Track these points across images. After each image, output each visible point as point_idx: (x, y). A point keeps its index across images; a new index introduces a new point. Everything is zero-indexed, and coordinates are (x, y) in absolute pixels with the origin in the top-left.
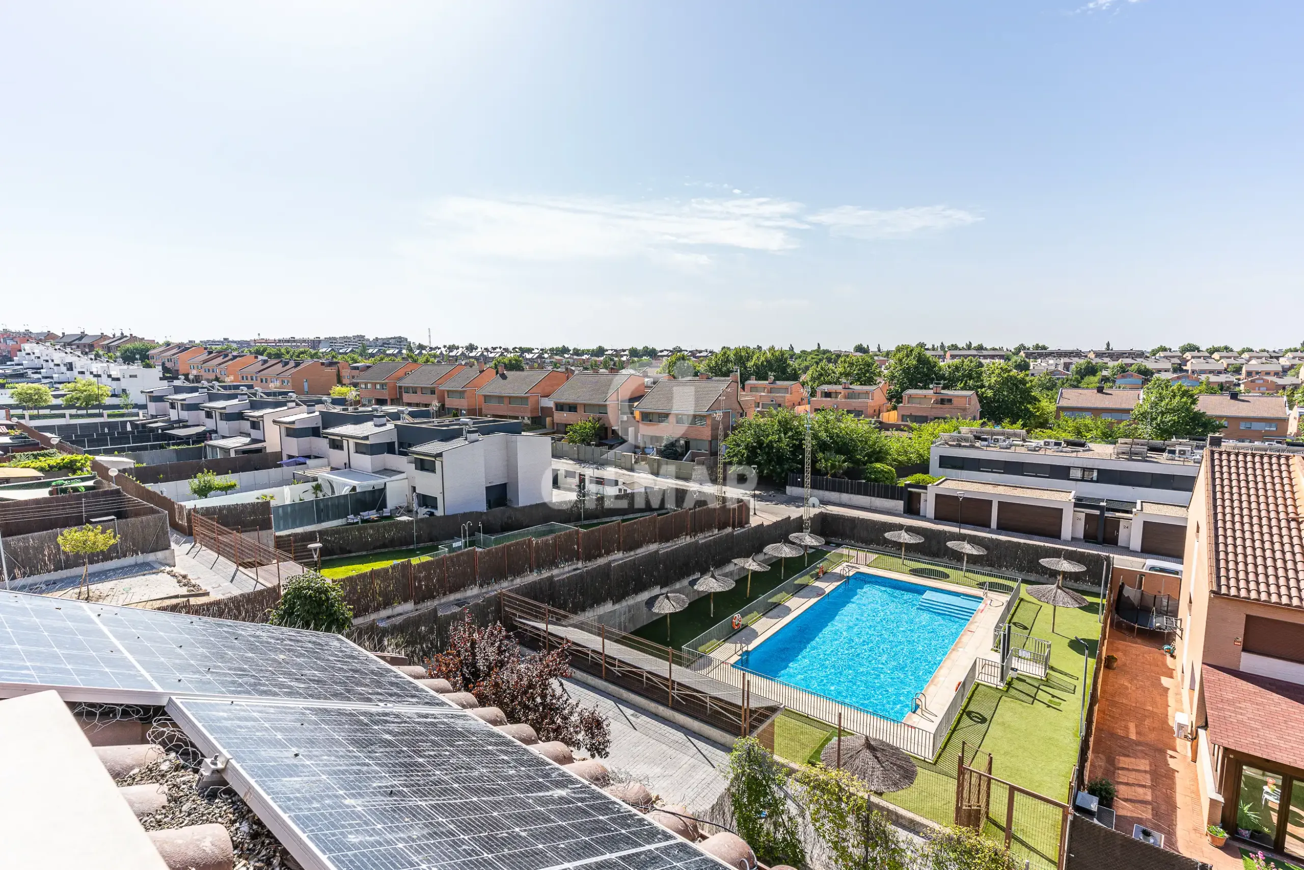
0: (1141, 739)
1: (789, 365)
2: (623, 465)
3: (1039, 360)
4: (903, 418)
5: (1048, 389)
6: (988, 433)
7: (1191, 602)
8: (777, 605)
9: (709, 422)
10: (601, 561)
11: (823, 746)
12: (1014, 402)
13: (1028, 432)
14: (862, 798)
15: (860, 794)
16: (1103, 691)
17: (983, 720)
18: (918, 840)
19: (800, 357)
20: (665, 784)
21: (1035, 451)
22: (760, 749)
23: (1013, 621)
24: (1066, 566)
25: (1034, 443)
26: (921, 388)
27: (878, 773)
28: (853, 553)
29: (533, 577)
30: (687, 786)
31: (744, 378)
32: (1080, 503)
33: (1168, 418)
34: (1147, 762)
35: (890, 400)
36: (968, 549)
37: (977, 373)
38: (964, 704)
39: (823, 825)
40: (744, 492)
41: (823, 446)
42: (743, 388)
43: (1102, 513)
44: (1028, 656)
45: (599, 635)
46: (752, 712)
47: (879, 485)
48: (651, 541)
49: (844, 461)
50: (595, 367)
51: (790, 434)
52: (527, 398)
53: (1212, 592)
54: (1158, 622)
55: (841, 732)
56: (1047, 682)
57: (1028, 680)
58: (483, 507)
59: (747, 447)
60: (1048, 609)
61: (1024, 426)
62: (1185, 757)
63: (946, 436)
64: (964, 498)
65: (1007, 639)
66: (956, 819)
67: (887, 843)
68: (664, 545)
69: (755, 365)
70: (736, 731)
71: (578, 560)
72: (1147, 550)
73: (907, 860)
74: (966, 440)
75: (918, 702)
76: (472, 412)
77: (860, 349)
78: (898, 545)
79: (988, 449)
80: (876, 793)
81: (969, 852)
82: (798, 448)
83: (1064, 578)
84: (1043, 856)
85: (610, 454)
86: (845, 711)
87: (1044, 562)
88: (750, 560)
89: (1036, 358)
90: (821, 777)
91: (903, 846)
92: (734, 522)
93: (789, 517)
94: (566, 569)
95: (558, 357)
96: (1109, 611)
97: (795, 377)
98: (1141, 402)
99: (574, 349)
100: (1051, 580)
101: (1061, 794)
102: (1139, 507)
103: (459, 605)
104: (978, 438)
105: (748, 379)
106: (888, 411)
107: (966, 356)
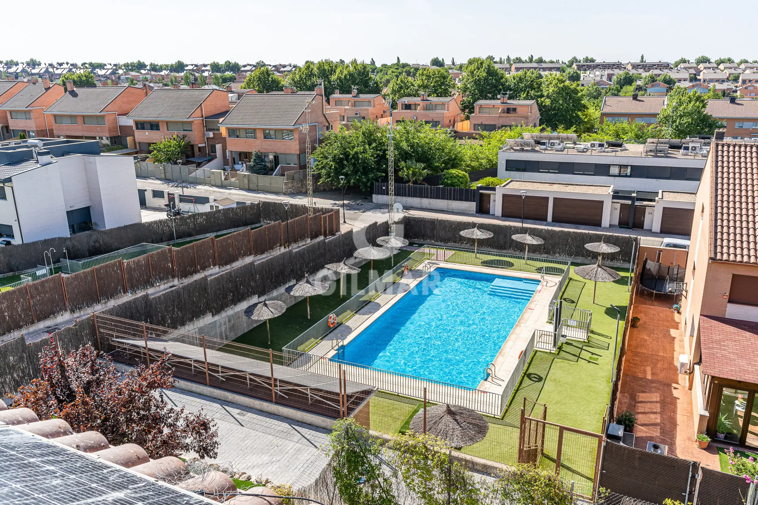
0: (655, 378)
1: (370, 78)
2: (213, 182)
3: (588, 72)
4: (475, 127)
5: (596, 98)
6: (546, 138)
7: (694, 269)
8: (368, 303)
9: (296, 136)
10: (197, 277)
11: (411, 417)
12: (567, 110)
13: (579, 136)
14: (445, 454)
15: (443, 451)
16: (629, 346)
17: (540, 379)
18: (490, 480)
19: (381, 71)
20: (274, 469)
21: (583, 152)
22: (356, 427)
23: (564, 297)
24: (605, 248)
25: (582, 146)
26: (491, 99)
27: (457, 432)
28: (433, 251)
29: (128, 298)
30: (293, 468)
31: (328, 92)
32: (617, 195)
33: (685, 120)
34: (658, 395)
35: (463, 110)
36: (529, 240)
37: (537, 84)
38: (525, 368)
39: (413, 480)
40: (333, 202)
41: (404, 156)
42: (328, 101)
43: (633, 202)
44: (574, 324)
45: (201, 345)
46: (349, 397)
47: (454, 189)
48: (245, 255)
49: (424, 169)
50: (175, 83)
51: (374, 145)
52: (103, 117)
53: (711, 258)
54: (669, 287)
55: (426, 403)
56: (588, 343)
57: (574, 344)
58: (66, 233)
59: (334, 160)
60: (590, 284)
61: (576, 131)
62: (684, 387)
63: (511, 142)
64: (526, 197)
65: (559, 312)
66: (519, 459)
67: (465, 486)
68: (259, 257)
69: (339, 78)
70: (335, 415)
71: (173, 277)
72: (665, 231)
73: (481, 497)
74: (528, 145)
75: (490, 372)
76: (41, 133)
77: (436, 62)
78: (472, 241)
79: (546, 152)
80: (456, 448)
81: (529, 482)
82: (382, 158)
83: (603, 258)
84: (582, 476)
85: (199, 173)
86: (430, 387)
87: (589, 246)
88: (342, 264)
89: (585, 70)
90: (410, 442)
91: (477, 486)
92: (325, 231)
93: (376, 223)
94: (162, 287)
95: (133, 73)
96: (636, 282)
97: (376, 90)
98: (665, 107)
99: (151, 64)
100: (593, 261)
101: (596, 427)
102: (660, 196)
103: (49, 332)
104: (538, 143)
105: (332, 93)
106: (462, 121)
107: (529, 69)
